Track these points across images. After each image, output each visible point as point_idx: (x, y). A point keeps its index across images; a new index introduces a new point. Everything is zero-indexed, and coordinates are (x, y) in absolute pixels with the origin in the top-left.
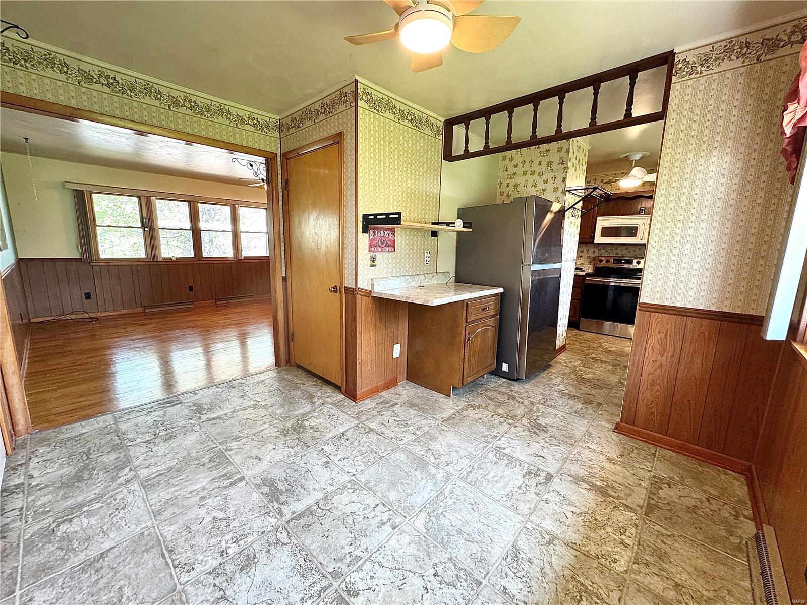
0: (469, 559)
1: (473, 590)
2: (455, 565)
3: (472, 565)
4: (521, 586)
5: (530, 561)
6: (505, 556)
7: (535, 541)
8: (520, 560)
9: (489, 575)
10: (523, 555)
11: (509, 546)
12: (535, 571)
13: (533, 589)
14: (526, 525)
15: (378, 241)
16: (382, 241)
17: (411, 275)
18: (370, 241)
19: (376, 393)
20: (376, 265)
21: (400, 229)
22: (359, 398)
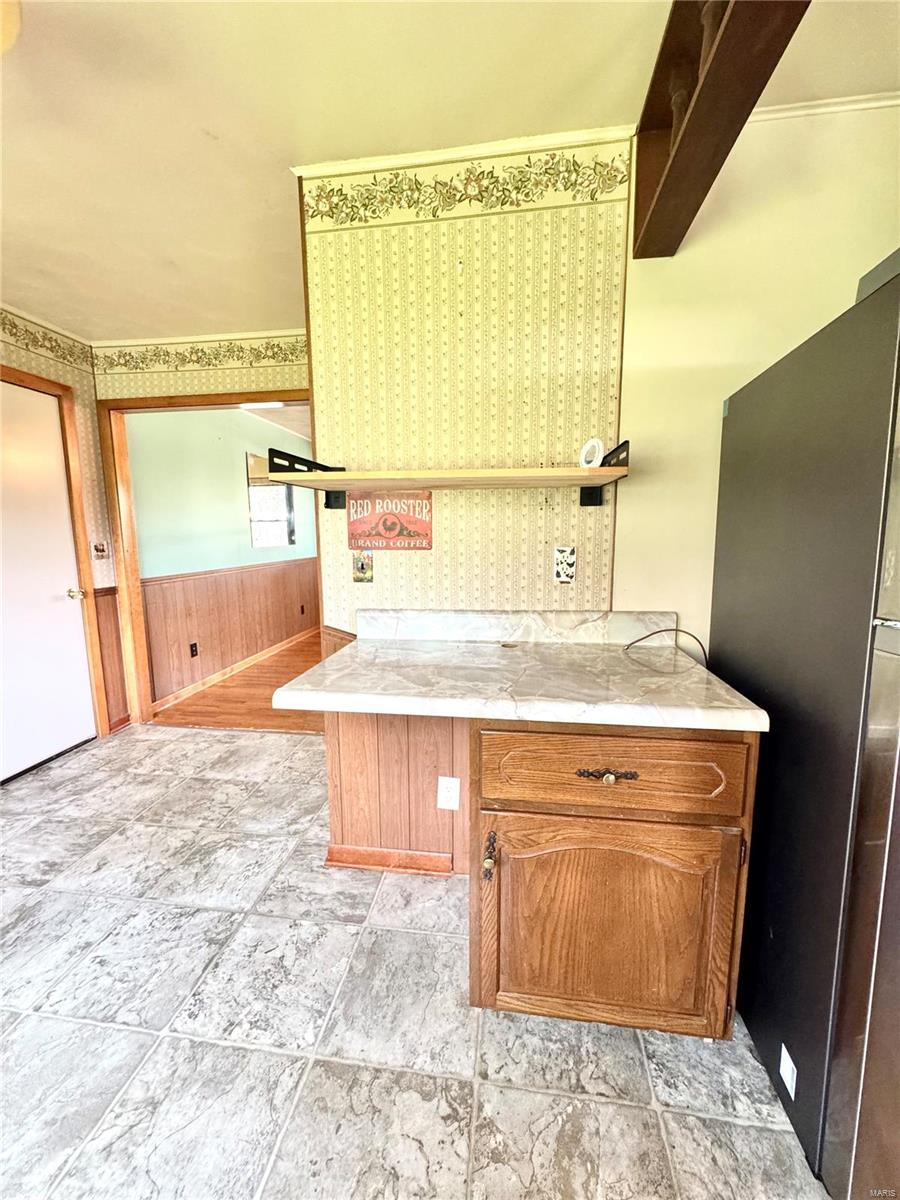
15: (377, 524)
16: (389, 523)
17: (491, 611)
18: (351, 524)
19: (381, 868)
20: (371, 580)
21: (447, 491)
22: (334, 859)
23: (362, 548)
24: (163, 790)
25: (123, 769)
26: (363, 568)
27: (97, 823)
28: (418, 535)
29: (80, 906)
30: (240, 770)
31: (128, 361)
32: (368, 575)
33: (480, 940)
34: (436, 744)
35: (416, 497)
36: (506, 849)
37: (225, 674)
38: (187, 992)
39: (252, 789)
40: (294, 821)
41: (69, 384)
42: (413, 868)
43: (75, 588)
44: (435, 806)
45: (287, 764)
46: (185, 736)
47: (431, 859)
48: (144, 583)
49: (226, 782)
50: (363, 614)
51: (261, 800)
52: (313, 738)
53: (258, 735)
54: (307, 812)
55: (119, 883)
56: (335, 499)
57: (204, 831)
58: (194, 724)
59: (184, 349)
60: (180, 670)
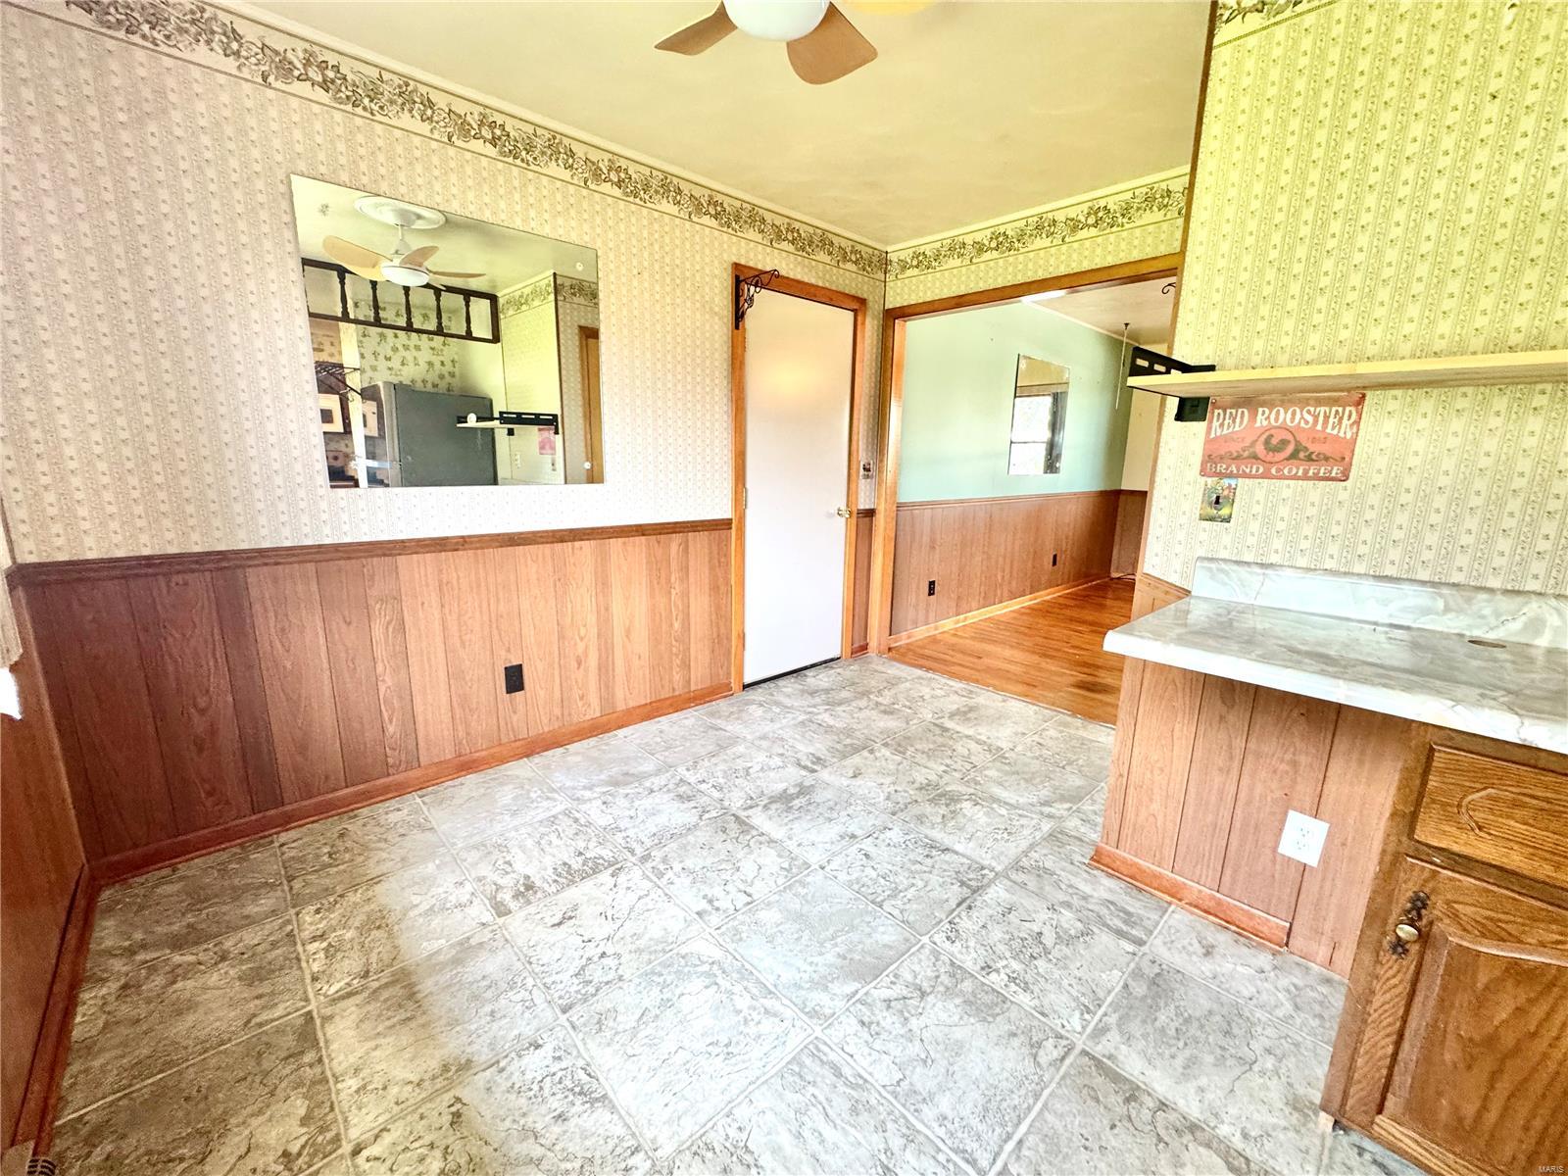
0: (609, 1006)
1: (560, 998)
2: (607, 983)
3: (599, 1007)
4: (529, 1076)
5: (561, 1117)
6: (589, 1070)
7: (598, 1155)
8: (571, 1097)
9: (570, 1029)
10: (578, 1108)
11: (608, 1087)
12: (539, 1120)
13: (513, 1097)
14: (641, 1155)
15: (1254, 443)
16: (1274, 441)
17: (1454, 585)
18: (1208, 441)
19: (1169, 899)
20: (1227, 520)
21: (1398, 393)
22: (1099, 859)
23: (1221, 475)
24: (904, 725)
25: (865, 694)
26: (1217, 502)
27: (849, 736)
28: (1327, 459)
29: (845, 800)
30: (981, 730)
31: (923, 261)
32: (1225, 512)
33: (1361, 1032)
34: (1294, 764)
35: (1335, 402)
36: (1444, 927)
37: (958, 622)
38: (943, 916)
39: (998, 754)
40: (1047, 803)
41: (865, 296)
42: (1216, 916)
43: (843, 507)
44: (1275, 849)
45: (1036, 738)
46: (920, 678)
47: (1251, 917)
48: (899, 506)
49: (968, 737)
50: (1206, 564)
51: (1007, 768)
52: (1069, 719)
53: (1000, 698)
54: (1063, 799)
55: (872, 795)
56: (1191, 409)
57: (946, 778)
58: (928, 669)
59: (983, 237)
60: (916, 607)
